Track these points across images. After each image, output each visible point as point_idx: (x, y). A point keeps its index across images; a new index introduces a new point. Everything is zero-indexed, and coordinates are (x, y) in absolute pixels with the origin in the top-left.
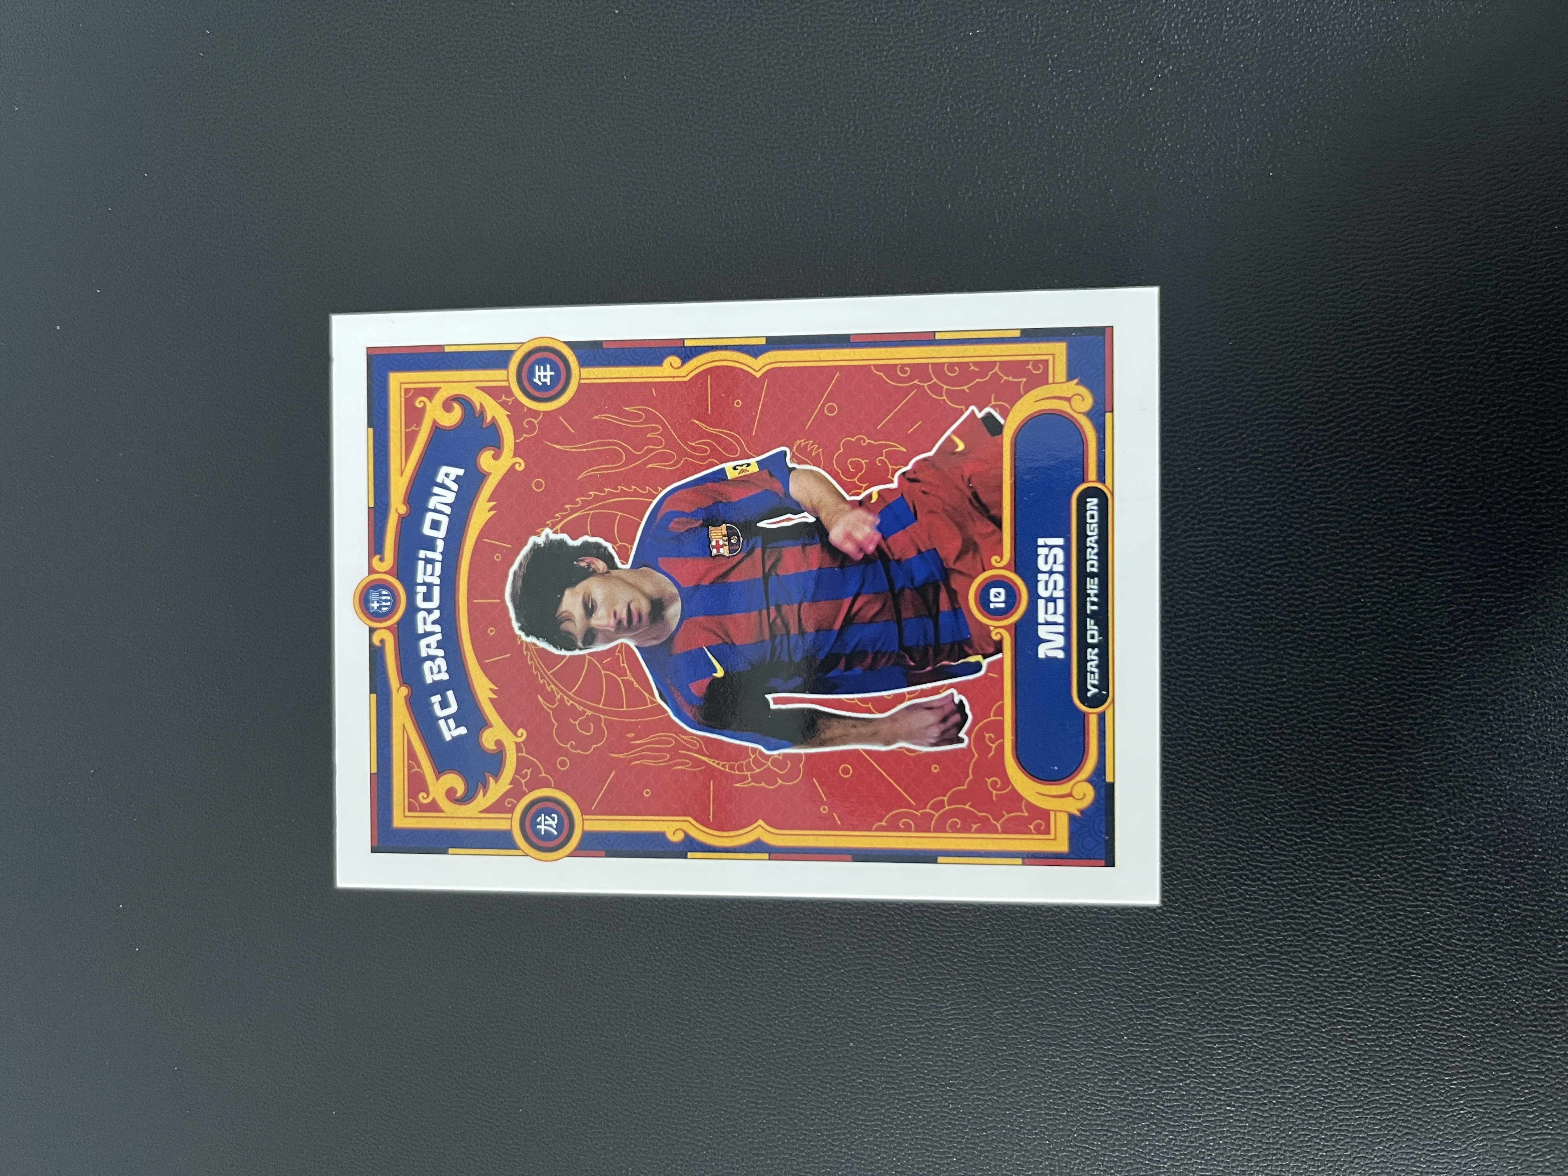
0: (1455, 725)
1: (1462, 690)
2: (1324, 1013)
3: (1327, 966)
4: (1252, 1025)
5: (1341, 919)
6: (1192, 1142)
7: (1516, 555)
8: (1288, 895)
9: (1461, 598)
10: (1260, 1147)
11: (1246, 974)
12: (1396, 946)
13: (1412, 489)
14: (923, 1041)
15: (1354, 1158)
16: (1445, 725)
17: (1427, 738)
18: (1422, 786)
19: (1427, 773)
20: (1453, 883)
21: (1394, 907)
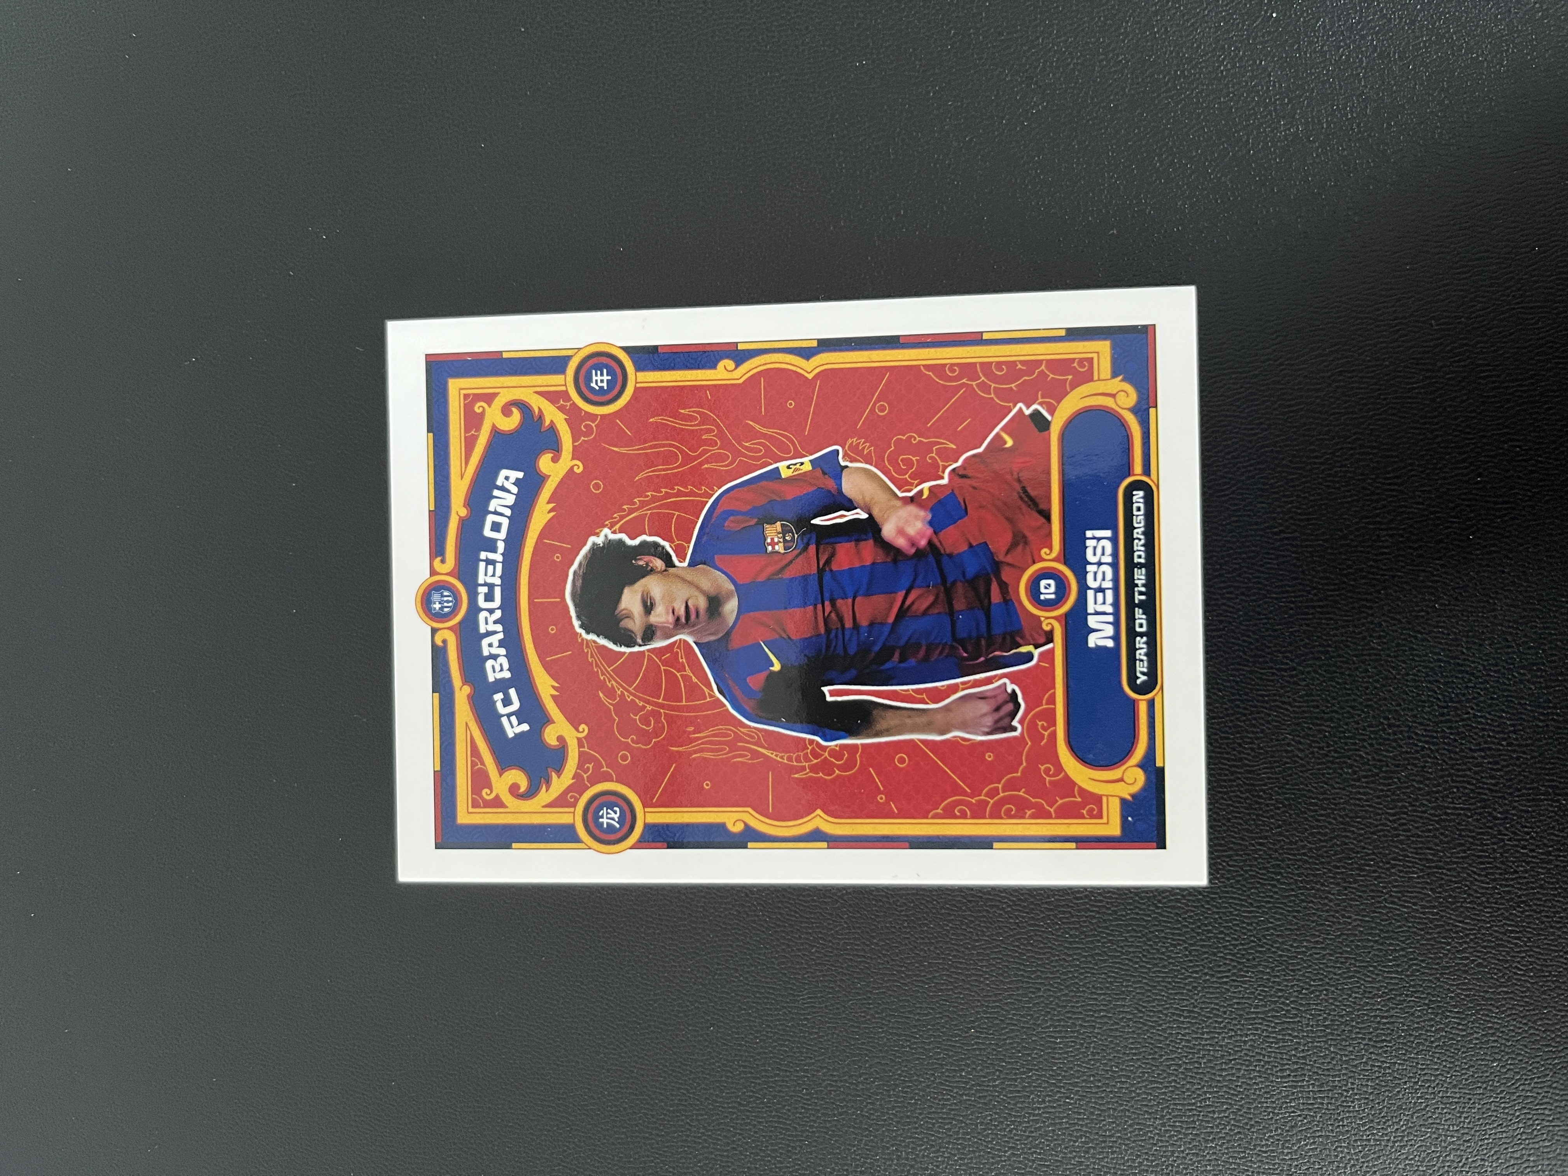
0: (1293, 740)
1: (1300, 707)
2: (1160, 1012)
3: (1164, 967)
4: (1093, 1021)
5: (1180, 922)
6: (1032, 1132)
7: (1355, 580)
8: (1131, 898)
9: (1302, 619)
10: (1097, 1139)
11: (1088, 972)
12: (1231, 950)
13: (1260, 514)
14: (780, 1027)
15: (1187, 1154)
16: (1284, 740)
17: (1267, 752)
18: (1261, 797)
19: (1265, 785)
20: (1286, 890)
21: (1231, 912)
